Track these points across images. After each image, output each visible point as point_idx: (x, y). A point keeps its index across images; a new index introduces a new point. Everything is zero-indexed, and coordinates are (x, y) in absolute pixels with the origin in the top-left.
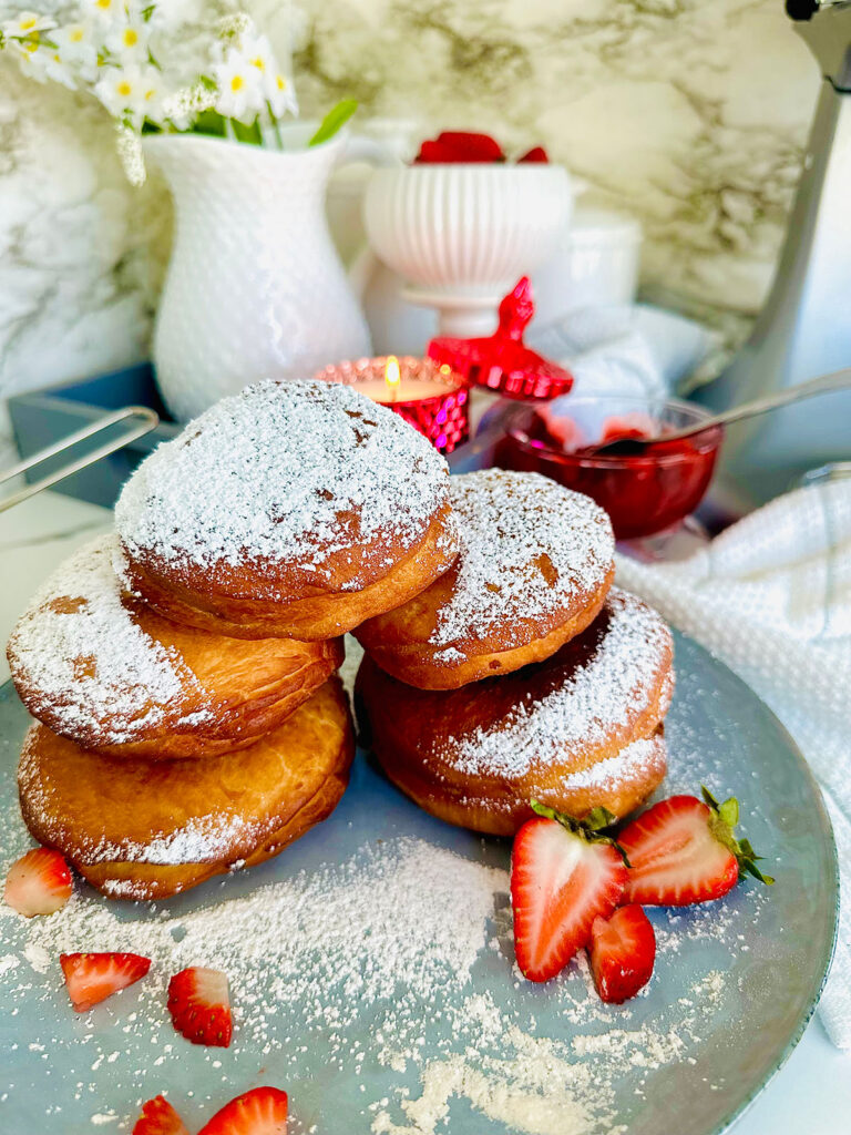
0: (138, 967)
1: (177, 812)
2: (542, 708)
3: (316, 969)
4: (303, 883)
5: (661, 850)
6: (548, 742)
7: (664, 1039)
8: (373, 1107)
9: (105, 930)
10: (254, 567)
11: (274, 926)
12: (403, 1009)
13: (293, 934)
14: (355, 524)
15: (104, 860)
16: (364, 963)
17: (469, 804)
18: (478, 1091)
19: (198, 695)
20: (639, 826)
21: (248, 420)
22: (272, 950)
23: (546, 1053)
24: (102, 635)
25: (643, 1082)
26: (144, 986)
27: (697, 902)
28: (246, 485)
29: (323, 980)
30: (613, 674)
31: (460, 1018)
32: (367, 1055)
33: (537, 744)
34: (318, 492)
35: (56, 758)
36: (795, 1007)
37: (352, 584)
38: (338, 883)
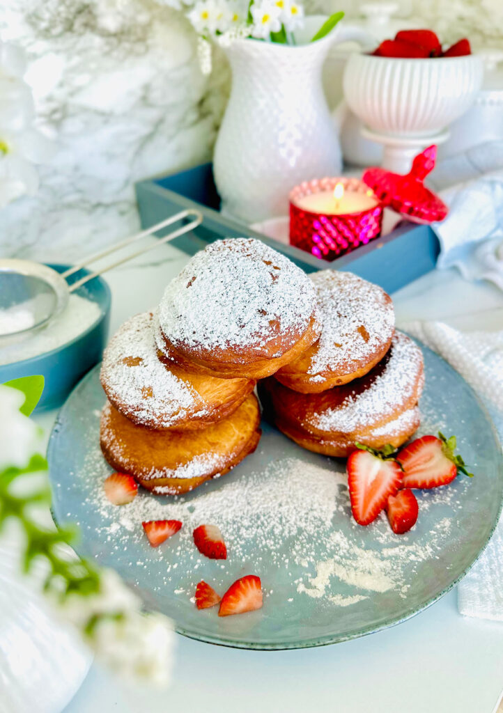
0: (177, 526)
1: (188, 454)
2: (361, 399)
3: (259, 523)
4: (245, 482)
5: (419, 462)
6: (364, 415)
7: (424, 549)
8: (296, 582)
9: (155, 509)
10: (233, 349)
11: (235, 503)
12: (303, 539)
13: (245, 507)
14: (278, 327)
15: (155, 478)
16: (281, 519)
17: (324, 444)
18: (341, 573)
19: (201, 403)
20: (407, 451)
21: (217, 271)
22: (237, 515)
23: (370, 556)
24: (154, 377)
25: (415, 567)
26: (180, 533)
27: (436, 487)
28: (224, 308)
29: (263, 528)
30: (395, 380)
31: (329, 542)
32: (289, 560)
33: (359, 415)
34: (259, 311)
35: (124, 430)
36: (484, 533)
37: (277, 354)
38: (262, 481)
